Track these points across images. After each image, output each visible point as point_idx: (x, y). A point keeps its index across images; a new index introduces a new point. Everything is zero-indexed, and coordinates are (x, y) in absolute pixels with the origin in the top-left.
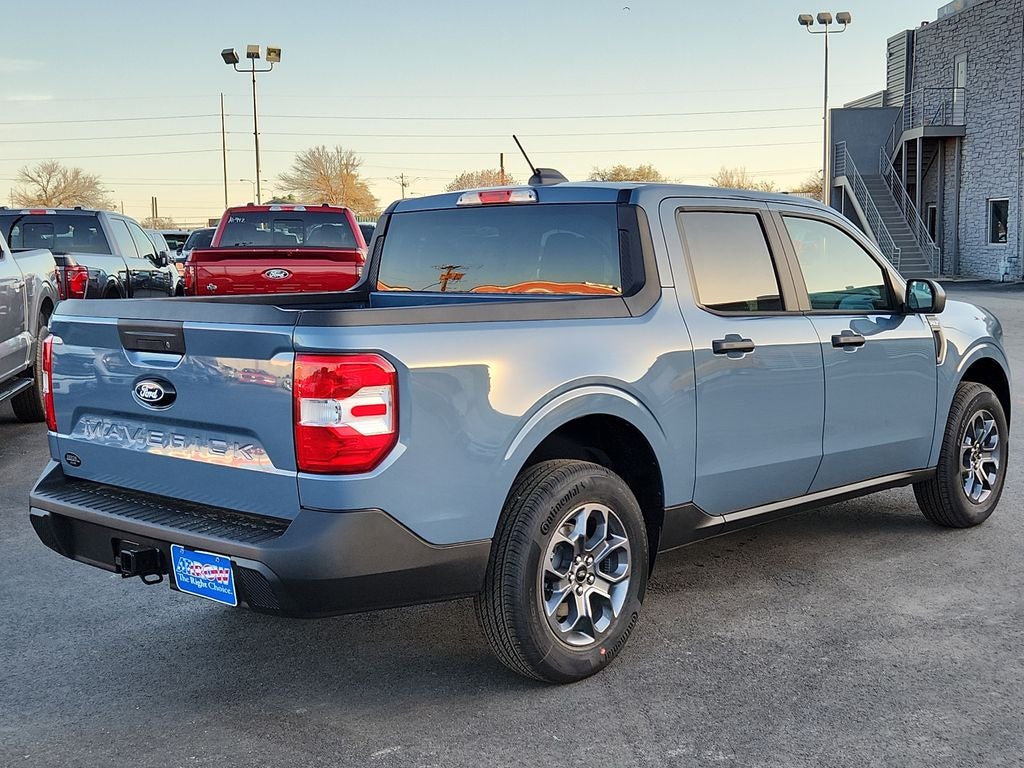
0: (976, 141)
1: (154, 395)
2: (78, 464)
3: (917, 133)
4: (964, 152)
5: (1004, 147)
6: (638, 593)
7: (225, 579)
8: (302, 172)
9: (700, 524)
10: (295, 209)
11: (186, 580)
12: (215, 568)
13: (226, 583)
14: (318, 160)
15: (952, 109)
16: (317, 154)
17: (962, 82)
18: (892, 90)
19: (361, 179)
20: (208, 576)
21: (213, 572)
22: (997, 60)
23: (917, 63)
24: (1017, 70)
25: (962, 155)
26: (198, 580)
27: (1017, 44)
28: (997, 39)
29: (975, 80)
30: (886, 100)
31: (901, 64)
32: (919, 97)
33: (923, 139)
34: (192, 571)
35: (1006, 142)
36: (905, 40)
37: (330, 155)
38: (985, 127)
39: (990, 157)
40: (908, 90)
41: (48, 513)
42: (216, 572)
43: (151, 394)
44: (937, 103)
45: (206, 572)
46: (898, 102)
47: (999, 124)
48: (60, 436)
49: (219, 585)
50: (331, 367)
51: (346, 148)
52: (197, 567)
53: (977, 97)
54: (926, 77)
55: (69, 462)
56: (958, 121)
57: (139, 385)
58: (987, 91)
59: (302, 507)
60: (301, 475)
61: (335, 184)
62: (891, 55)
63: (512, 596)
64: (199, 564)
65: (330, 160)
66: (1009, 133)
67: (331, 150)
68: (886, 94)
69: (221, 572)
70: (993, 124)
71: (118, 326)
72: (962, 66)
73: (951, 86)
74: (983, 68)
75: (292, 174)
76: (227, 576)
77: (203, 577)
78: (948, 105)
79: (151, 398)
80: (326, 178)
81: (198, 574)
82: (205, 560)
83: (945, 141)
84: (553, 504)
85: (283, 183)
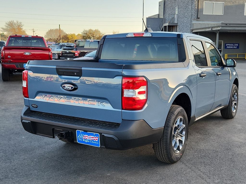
0: (180, 27)
1: (70, 88)
2: (37, 107)
3: (167, 24)
4: (177, 29)
5: (187, 29)
6: (186, 139)
7: (96, 140)
8: (7, 27)
9: (194, 120)
10: (29, 37)
11: (81, 140)
12: (93, 137)
13: (97, 141)
14: (12, 24)
15: (174, 19)
16: (11, 23)
17: (177, 13)
18: (160, 14)
19: (23, 29)
20: (90, 139)
21: (92, 138)
22: (185, 8)
23: (166, 8)
24: (190, 11)
25: (177, 30)
26: (86, 140)
27: (190, 5)
28: (185, 3)
29: (180, 13)
30: (158, 16)
31: (162, 8)
32: (167, 16)
33: (168, 26)
34: (84, 137)
35: (187, 27)
36: (163, 2)
37: (15, 23)
38: (182, 24)
39: (183, 31)
40: (164, 14)
41: (30, 122)
42: (93, 138)
43: (69, 88)
44: (171, 17)
45: (89, 138)
46: (162, 17)
47: (185, 23)
48: (30, 99)
49: (94, 141)
50: (131, 81)
51: (19, 21)
52: (86, 136)
53: (180, 17)
54: (168, 11)
55: (33, 107)
56: (176, 22)
57: (64, 85)
58: (183, 15)
59: (122, 119)
60: (123, 111)
61: (17, 31)
62: (160, 6)
63: (167, 142)
64: (87, 136)
65: (15, 24)
66: (188, 25)
67: (15, 22)
68: (159, 15)
69: (95, 138)
70: (184, 23)
71: (56, 68)
72: (177, 9)
73: (174, 14)
74: (182, 10)
75: (5, 27)
76: (97, 139)
77: (88, 139)
78: (174, 18)
79: (69, 89)
80: (14, 29)
81: (86, 138)
82: (89, 135)
83: (173, 26)
84: (175, 116)
85: (2, 30)
